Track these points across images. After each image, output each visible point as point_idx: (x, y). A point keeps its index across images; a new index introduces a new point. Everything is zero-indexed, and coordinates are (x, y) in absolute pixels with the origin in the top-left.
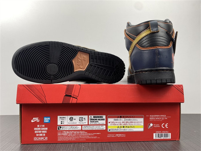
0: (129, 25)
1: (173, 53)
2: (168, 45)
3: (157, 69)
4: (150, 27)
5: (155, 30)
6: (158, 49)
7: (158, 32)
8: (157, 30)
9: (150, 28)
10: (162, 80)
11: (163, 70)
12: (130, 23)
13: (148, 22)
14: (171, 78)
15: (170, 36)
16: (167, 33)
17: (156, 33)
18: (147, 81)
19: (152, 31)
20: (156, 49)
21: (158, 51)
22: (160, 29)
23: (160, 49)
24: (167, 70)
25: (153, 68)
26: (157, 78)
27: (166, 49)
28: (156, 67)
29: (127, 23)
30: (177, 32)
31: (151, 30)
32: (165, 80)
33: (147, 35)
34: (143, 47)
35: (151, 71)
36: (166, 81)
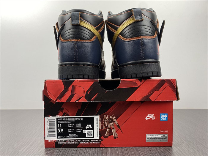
0: (110, 15)
1: (158, 44)
2: (153, 35)
3: (143, 61)
4: (134, 15)
5: (138, 18)
6: (143, 39)
7: (142, 21)
8: (141, 18)
9: (133, 17)
10: (148, 73)
11: (149, 62)
12: (111, 13)
13: (131, 10)
14: (157, 70)
15: (155, 25)
16: (151, 22)
17: (140, 22)
18: (132, 75)
19: (135, 20)
20: (141, 39)
21: (143, 41)
22: (144, 17)
23: (144, 39)
24: (153, 62)
25: (138, 60)
26: (143, 72)
27: (151, 39)
28: (141, 60)
29: (108, 12)
30: (164, 21)
31: (135, 18)
32: (152, 73)
33: (131, 24)
34: (126, 38)
35: (136, 63)
36: (152, 75)
